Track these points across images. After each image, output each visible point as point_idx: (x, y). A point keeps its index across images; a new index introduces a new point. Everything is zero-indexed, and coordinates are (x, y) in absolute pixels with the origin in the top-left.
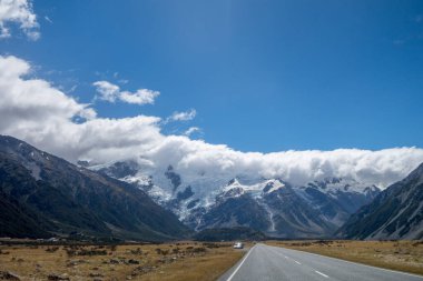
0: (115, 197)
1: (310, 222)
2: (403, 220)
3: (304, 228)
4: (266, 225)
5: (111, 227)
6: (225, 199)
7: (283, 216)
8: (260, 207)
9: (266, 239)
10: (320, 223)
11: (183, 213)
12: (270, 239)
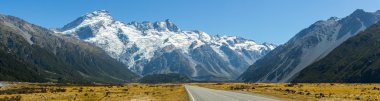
0: (83, 53)
1: (222, 70)
2: (280, 71)
3: (218, 74)
4: (190, 72)
5: (83, 74)
6: (162, 53)
7: (203, 66)
8: (187, 59)
9: (191, 82)
10: (228, 70)
11: (131, 64)
12: (193, 82)
